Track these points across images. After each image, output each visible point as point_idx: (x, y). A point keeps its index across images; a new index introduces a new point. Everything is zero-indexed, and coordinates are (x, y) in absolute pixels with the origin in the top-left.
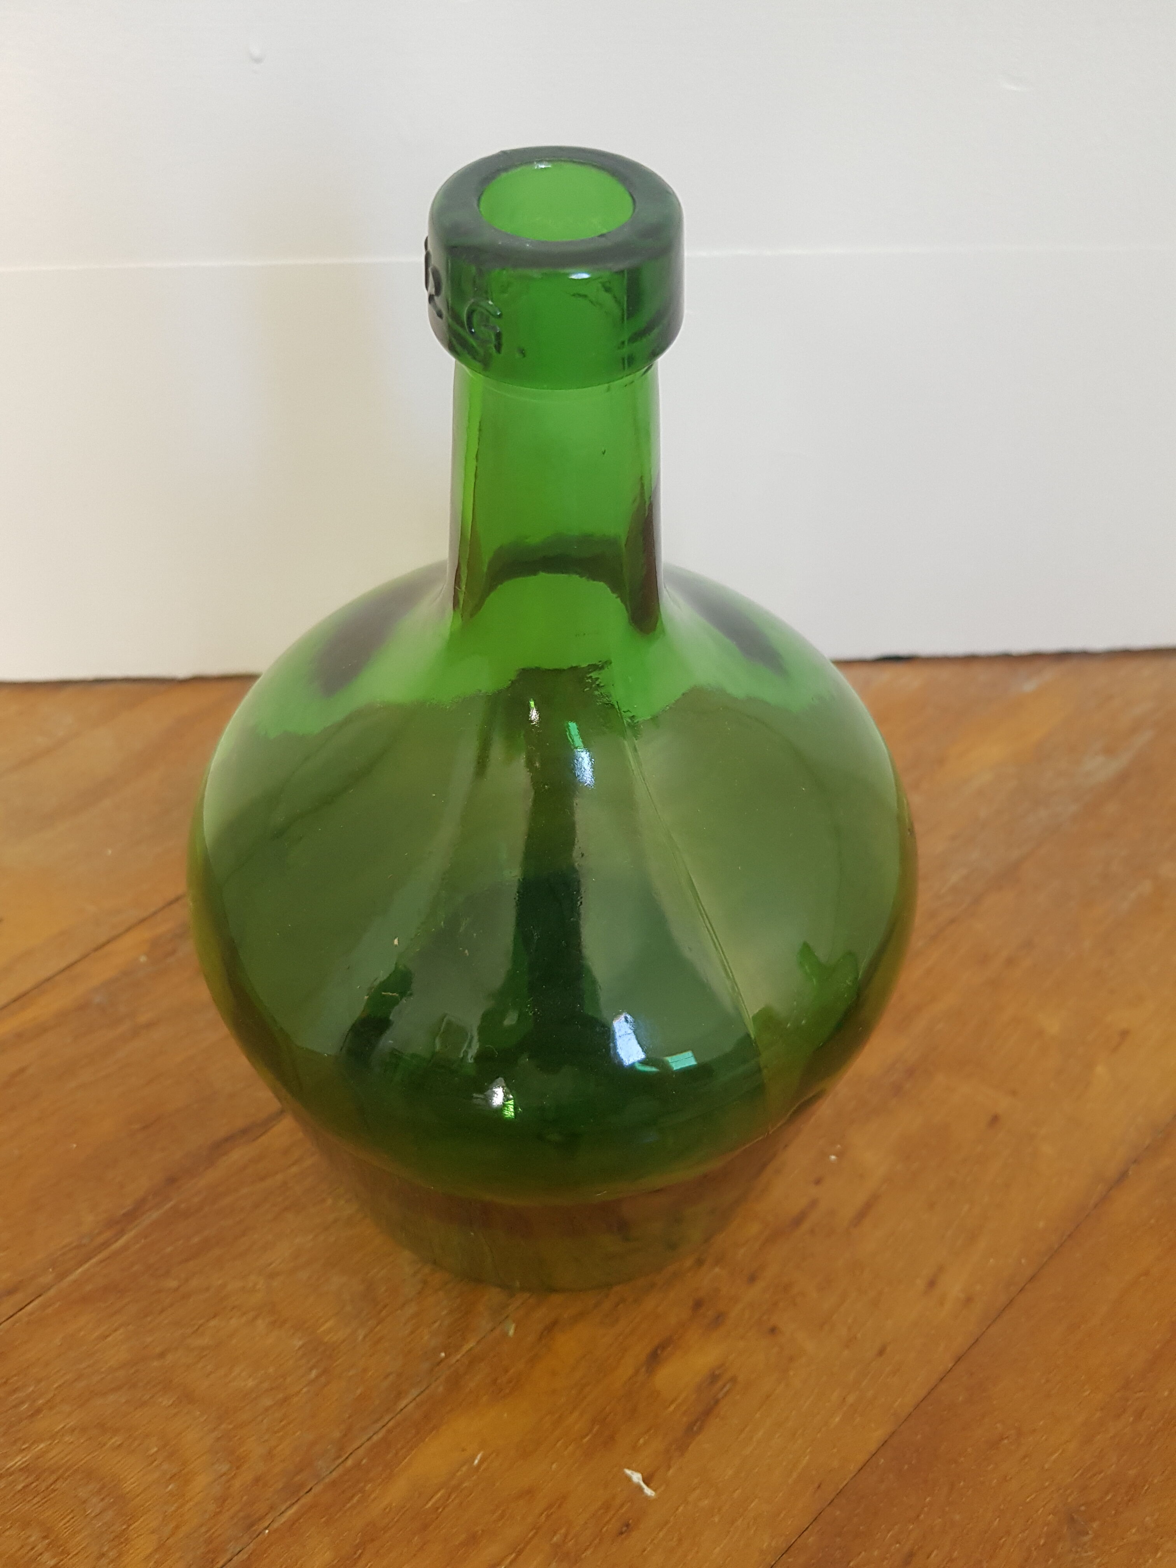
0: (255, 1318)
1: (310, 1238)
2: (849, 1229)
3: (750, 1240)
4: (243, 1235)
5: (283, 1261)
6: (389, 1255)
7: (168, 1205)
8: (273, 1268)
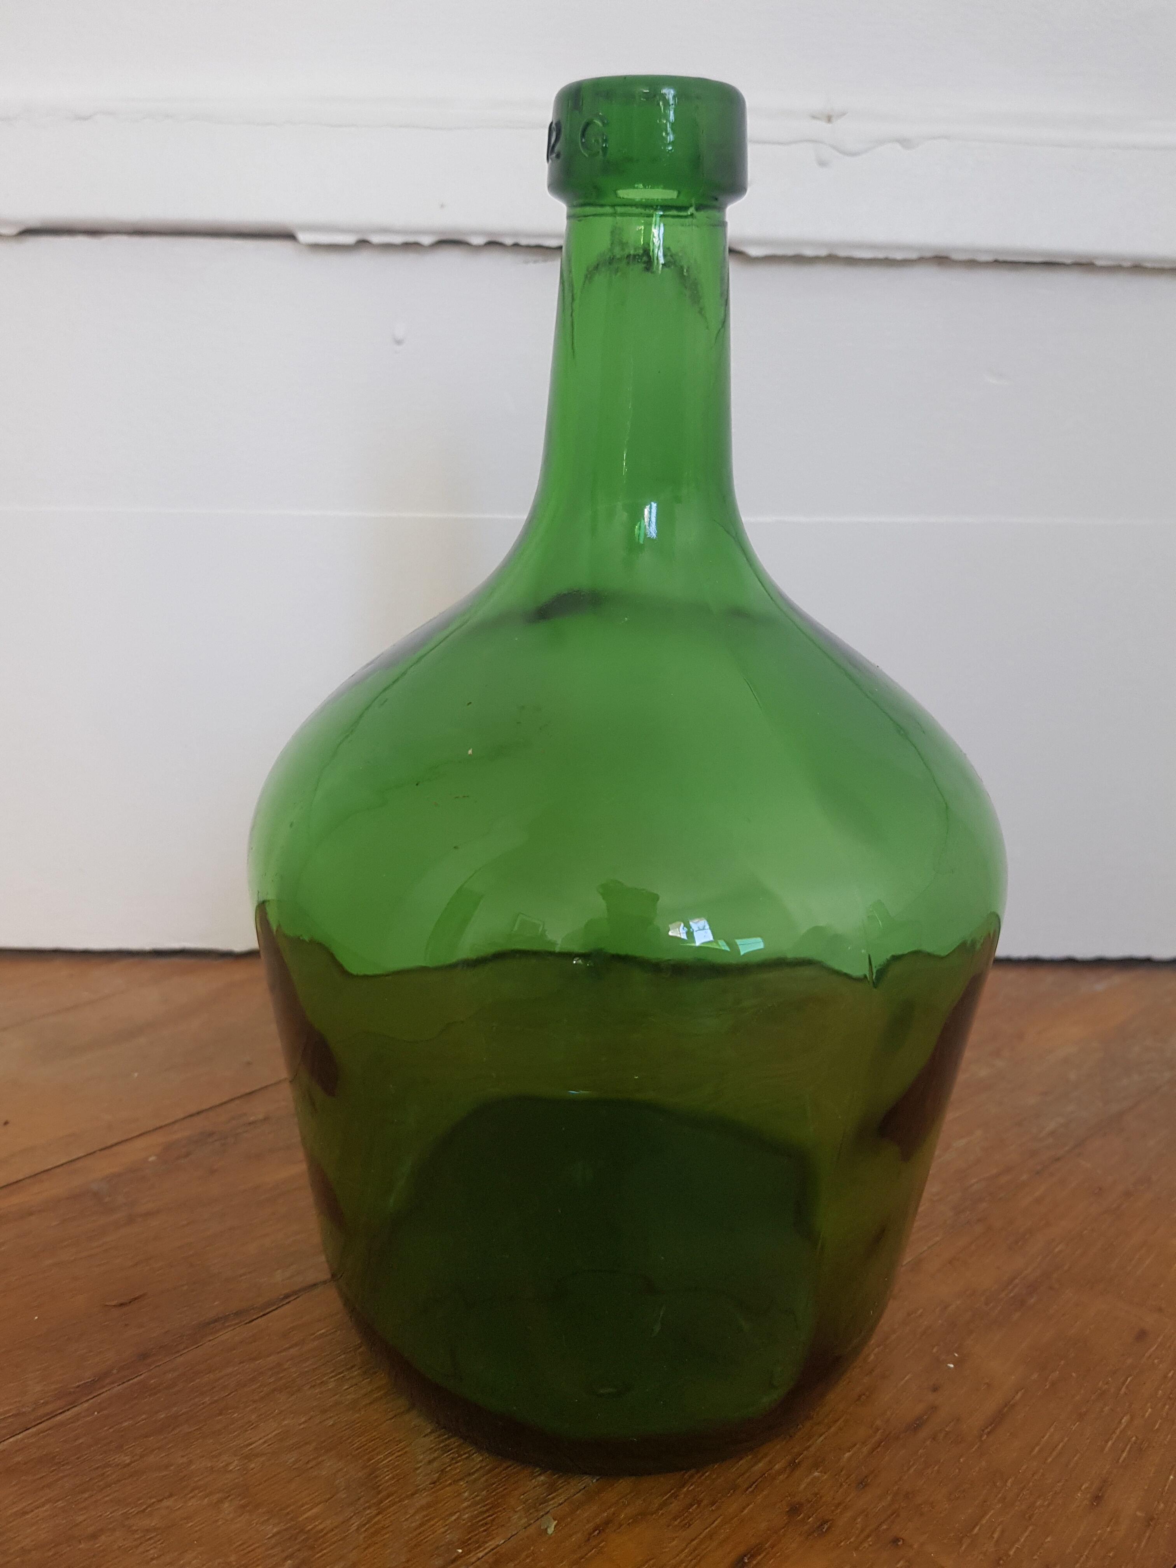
0: (221, 1501)
1: (303, 1420)
2: (981, 1436)
3: (855, 1445)
4: (220, 1414)
5: (265, 1442)
6: (400, 1441)
7: (135, 1380)
8: (251, 1449)
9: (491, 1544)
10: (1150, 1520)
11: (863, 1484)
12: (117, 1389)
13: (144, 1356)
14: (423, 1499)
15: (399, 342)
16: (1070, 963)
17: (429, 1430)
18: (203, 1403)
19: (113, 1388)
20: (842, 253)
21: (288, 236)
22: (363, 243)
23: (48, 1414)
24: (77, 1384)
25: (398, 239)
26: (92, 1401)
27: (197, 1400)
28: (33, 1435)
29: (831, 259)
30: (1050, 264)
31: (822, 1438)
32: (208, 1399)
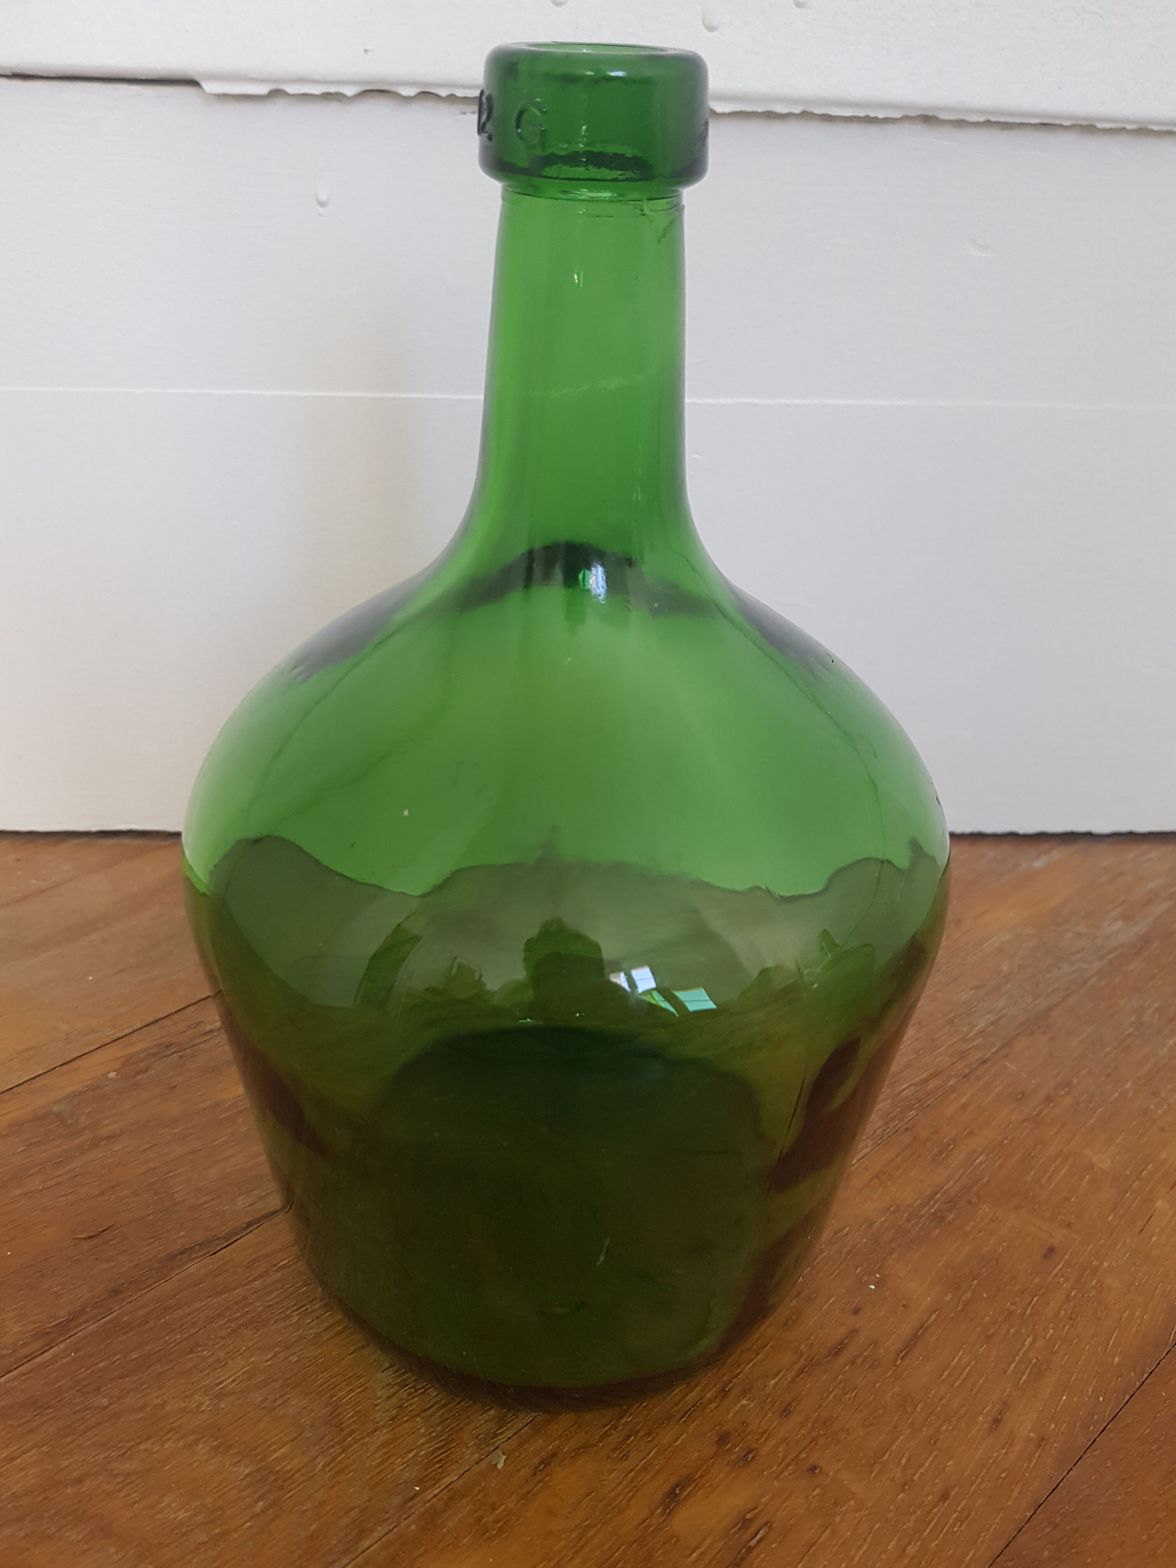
0: (196, 1442)
1: (269, 1356)
2: (896, 1360)
3: (781, 1371)
4: (191, 1352)
5: (234, 1380)
6: (360, 1377)
7: (108, 1318)
8: (222, 1388)
9: (447, 1480)
10: (1042, 1441)
11: (786, 1411)
12: (92, 1327)
13: (116, 1292)
14: (383, 1436)
15: (322, 204)
16: (1012, 837)
17: (387, 1365)
18: (175, 1341)
19: (88, 1326)
20: (818, 111)
21: (192, 83)
22: (276, 94)
23: (26, 1356)
24: (54, 1324)
25: (317, 90)
26: (68, 1341)
27: (167, 1338)
28: (15, 1378)
29: (806, 115)
30: (1046, 126)
31: (751, 1365)
32: (178, 1336)
